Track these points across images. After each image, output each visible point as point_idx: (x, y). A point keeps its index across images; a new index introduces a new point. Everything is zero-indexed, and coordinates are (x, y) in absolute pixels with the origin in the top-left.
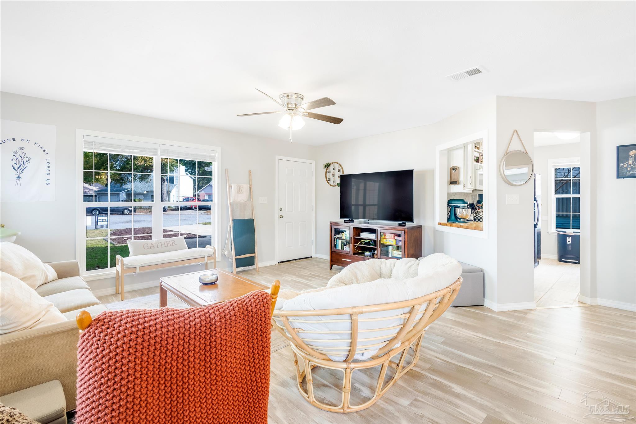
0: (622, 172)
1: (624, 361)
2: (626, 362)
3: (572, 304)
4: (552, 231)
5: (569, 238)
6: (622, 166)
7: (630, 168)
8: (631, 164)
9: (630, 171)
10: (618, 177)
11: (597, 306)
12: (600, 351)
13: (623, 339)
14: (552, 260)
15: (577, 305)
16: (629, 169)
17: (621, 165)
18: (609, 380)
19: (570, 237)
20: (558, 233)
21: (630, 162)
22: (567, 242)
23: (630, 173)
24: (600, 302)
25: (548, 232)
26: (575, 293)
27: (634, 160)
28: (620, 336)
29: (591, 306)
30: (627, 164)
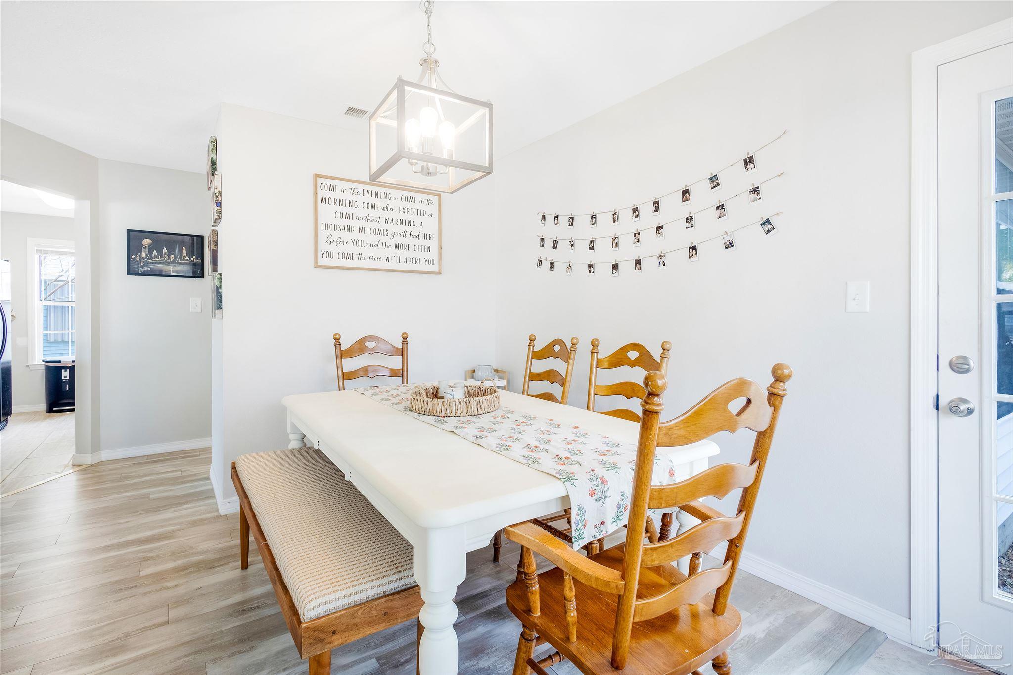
0: (134, 267)
1: (126, 522)
2: (129, 521)
3: (62, 472)
4: (36, 363)
5: (66, 371)
6: (134, 259)
7: (143, 262)
8: (145, 257)
9: (143, 266)
10: (129, 273)
11: (101, 463)
12: (95, 523)
13: (129, 494)
14: (35, 413)
15: (71, 471)
16: (142, 264)
17: (133, 257)
18: (103, 556)
19: (68, 370)
20: (45, 366)
21: (144, 255)
22: (63, 378)
23: (143, 269)
24: (105, 455)
25: (28, 366)
26: (68, 455)
27: (148, 252)
28: (126, 492)
29: (92, 466)
30: (140, 256)
